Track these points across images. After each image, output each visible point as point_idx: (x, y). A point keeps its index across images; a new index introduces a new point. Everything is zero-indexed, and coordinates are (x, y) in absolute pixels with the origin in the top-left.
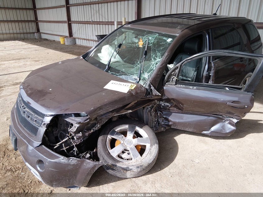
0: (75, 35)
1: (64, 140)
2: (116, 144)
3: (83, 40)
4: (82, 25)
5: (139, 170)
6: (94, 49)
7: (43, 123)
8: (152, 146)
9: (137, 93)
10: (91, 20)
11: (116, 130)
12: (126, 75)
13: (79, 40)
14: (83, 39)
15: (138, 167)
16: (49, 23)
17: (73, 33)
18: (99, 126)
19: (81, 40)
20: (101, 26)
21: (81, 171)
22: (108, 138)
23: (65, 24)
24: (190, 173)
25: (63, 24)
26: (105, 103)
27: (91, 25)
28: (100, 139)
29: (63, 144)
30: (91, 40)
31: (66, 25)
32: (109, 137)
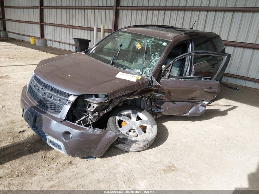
0: (46, 37)
1: (82, 119)
2: (122, 125)
3: (56, 43)
4: (56, 27)
5: (145, 143)
6: (94, 47)
7: (68, 102)
8: (152, 126)
9: (142, 83)
10: (65, 24)
11: (122, 114)
12: (129, 69)
13: (51, 42)
14: (55, 41)
15: (144, 141)
16: (19, 23)
17: (45, 34)
18: (111, 108)
19: (54, 42)
20: (77, 30)
21: (103, 140)
22: (116, 119)
23: (37, 25)
24: (181, 148)
25: (35, 25)
26: (121, 88)
27: (66, 29)
28: (110, 119)
29: (81, 122)
30: (65, 43)
31: (38, 27)
32: (118, 118)
